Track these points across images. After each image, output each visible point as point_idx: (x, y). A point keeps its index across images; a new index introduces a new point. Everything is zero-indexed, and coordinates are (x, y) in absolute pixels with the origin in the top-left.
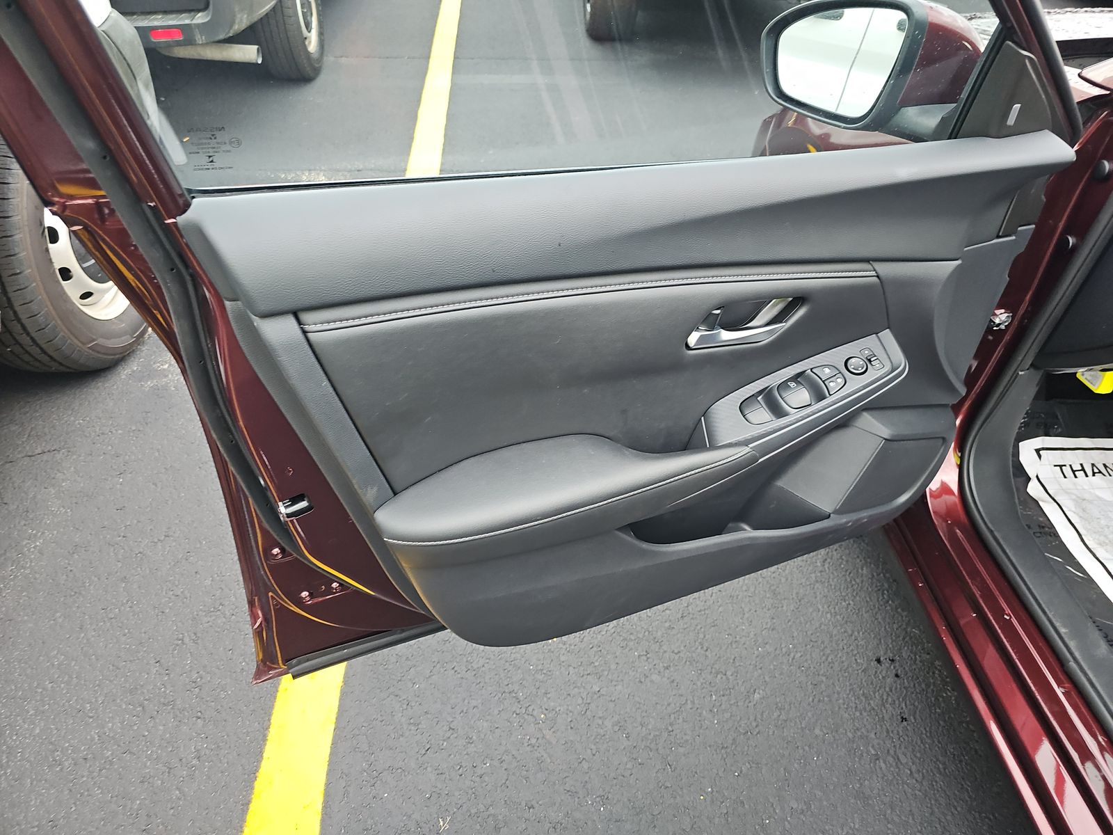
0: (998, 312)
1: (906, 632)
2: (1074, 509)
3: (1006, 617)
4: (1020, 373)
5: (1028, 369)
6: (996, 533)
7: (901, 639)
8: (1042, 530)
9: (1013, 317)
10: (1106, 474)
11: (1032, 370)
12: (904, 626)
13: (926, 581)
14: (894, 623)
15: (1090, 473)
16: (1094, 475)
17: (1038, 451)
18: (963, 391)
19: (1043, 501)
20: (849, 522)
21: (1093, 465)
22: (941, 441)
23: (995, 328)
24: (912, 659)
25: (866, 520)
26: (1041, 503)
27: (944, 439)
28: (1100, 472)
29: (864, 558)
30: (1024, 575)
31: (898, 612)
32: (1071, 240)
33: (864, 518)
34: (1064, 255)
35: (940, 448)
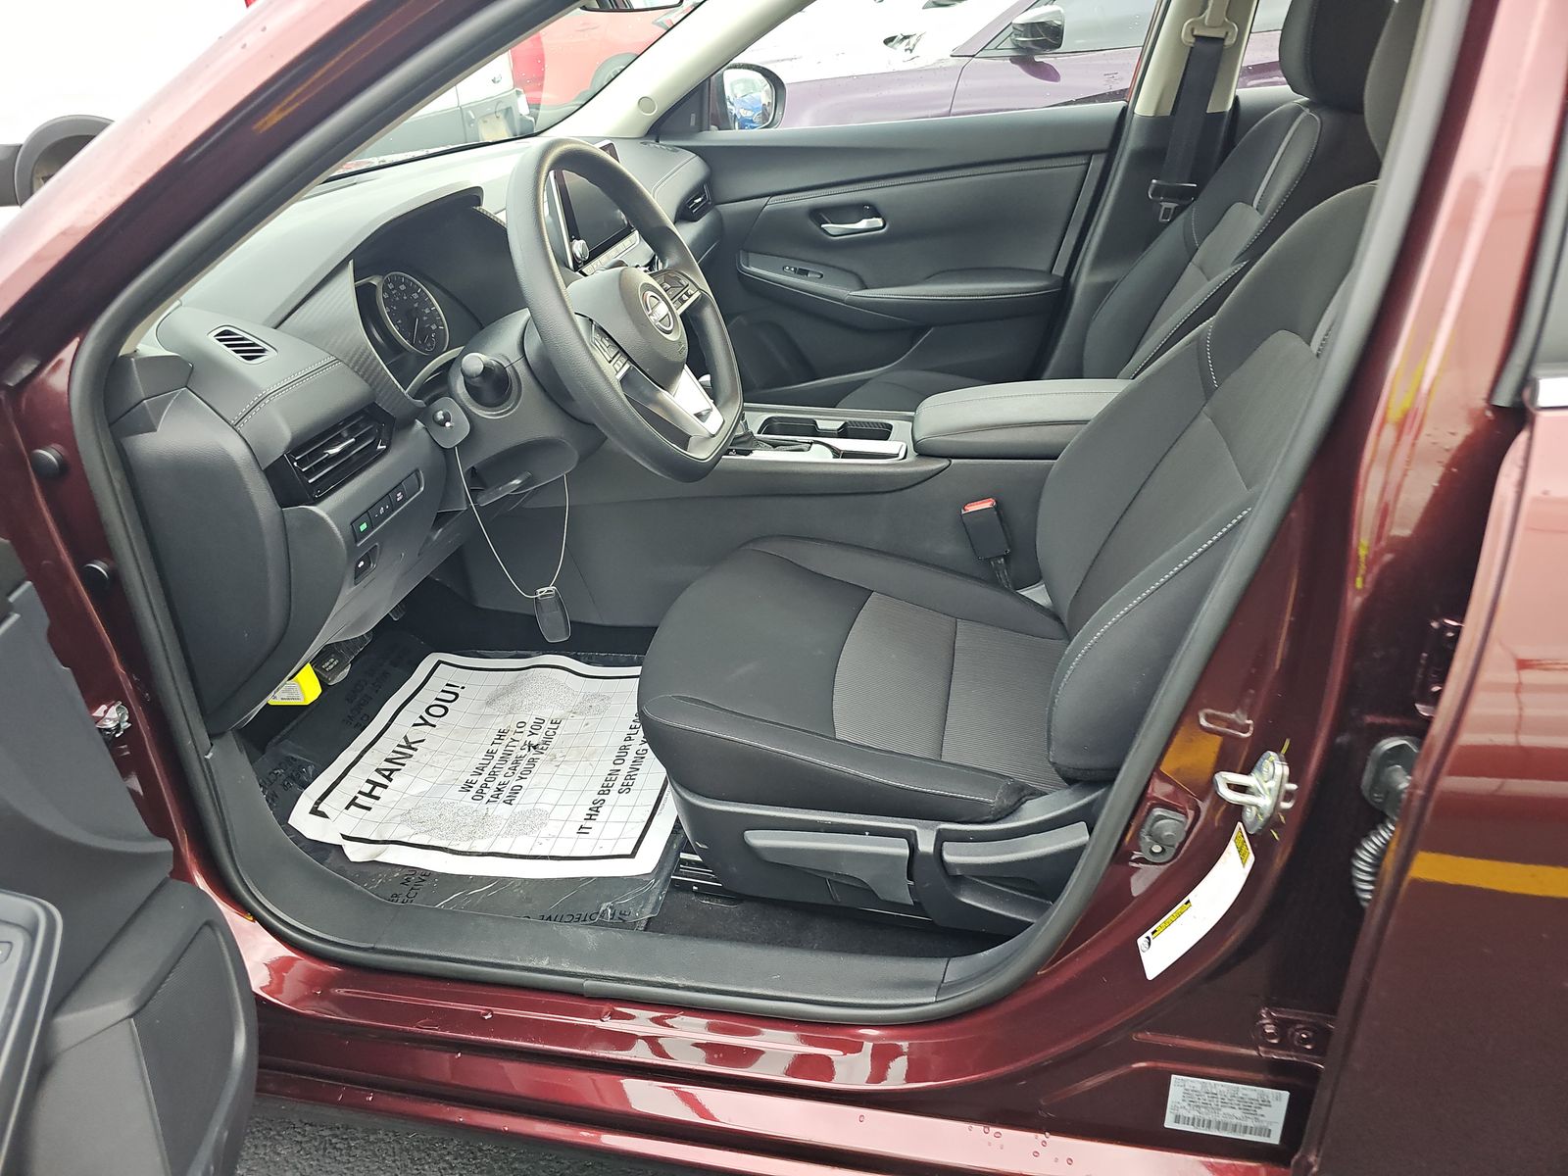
0: (99, 712)
1: (407, 1150)
2: (412, 831)
3: (486, 1017)
4: (208, 757)
5: (212, 745)
6: (379, 946)
7: (410, 1165)
8: (411, 884)
9: (126, 704)
10: (399, 767)
11: (216, 742)
12: (397, 1147)
13: (372, 1085)
14: (384, 1159)
15: (384, 781)
16: (391, 780)
17: (315, 811)
18: (165, 846)
19: (377, 856)
20: (208, 1168)
21: (378, 770)
22: (207, 930)
23: (117, 735)
24: (444, 1169)
25: (226, 1134)
26: (378, 859)
27: (208, 924)
28: (392, 771)
29: (266, 1138)
30: (453, 955)
31: (372, 1143)
32: (100, 567)
33: (220, 1133)
34: (111, 593)
35: (217, 937)
